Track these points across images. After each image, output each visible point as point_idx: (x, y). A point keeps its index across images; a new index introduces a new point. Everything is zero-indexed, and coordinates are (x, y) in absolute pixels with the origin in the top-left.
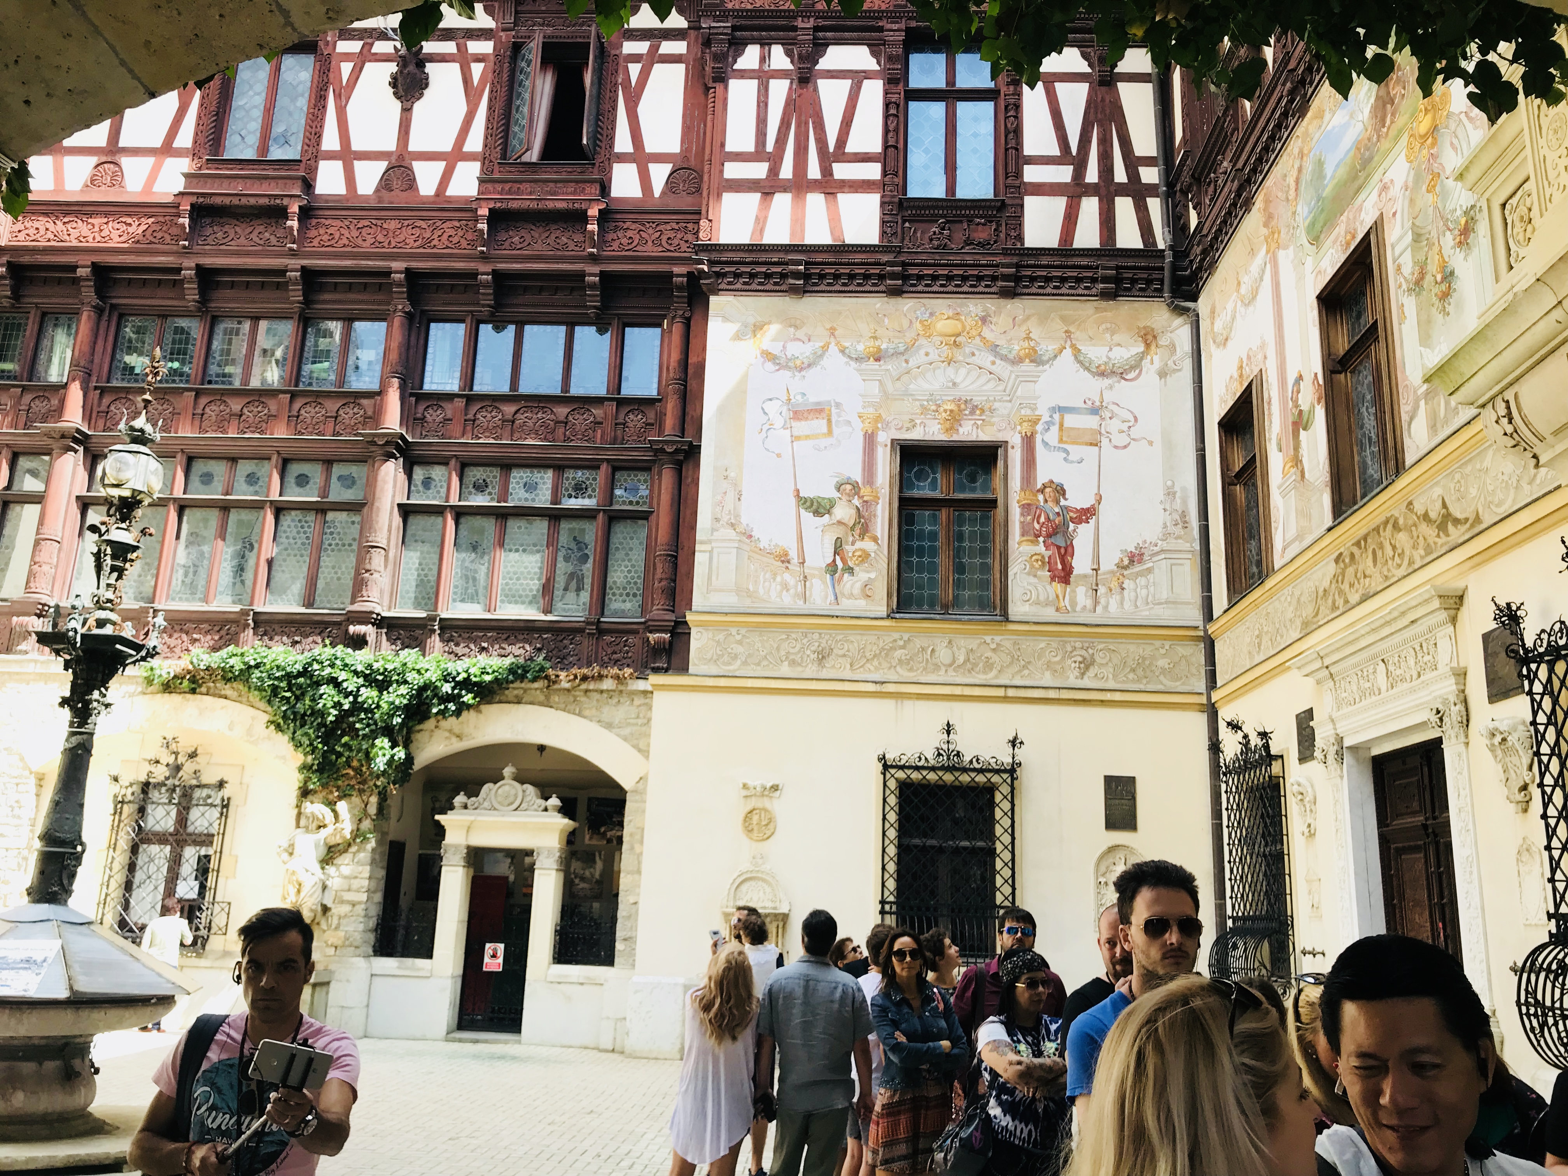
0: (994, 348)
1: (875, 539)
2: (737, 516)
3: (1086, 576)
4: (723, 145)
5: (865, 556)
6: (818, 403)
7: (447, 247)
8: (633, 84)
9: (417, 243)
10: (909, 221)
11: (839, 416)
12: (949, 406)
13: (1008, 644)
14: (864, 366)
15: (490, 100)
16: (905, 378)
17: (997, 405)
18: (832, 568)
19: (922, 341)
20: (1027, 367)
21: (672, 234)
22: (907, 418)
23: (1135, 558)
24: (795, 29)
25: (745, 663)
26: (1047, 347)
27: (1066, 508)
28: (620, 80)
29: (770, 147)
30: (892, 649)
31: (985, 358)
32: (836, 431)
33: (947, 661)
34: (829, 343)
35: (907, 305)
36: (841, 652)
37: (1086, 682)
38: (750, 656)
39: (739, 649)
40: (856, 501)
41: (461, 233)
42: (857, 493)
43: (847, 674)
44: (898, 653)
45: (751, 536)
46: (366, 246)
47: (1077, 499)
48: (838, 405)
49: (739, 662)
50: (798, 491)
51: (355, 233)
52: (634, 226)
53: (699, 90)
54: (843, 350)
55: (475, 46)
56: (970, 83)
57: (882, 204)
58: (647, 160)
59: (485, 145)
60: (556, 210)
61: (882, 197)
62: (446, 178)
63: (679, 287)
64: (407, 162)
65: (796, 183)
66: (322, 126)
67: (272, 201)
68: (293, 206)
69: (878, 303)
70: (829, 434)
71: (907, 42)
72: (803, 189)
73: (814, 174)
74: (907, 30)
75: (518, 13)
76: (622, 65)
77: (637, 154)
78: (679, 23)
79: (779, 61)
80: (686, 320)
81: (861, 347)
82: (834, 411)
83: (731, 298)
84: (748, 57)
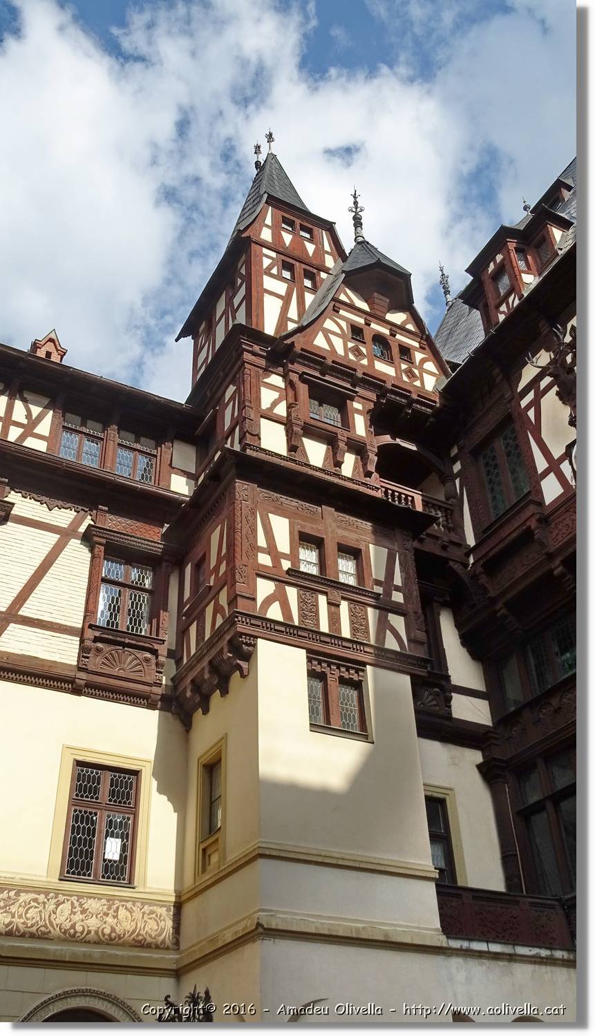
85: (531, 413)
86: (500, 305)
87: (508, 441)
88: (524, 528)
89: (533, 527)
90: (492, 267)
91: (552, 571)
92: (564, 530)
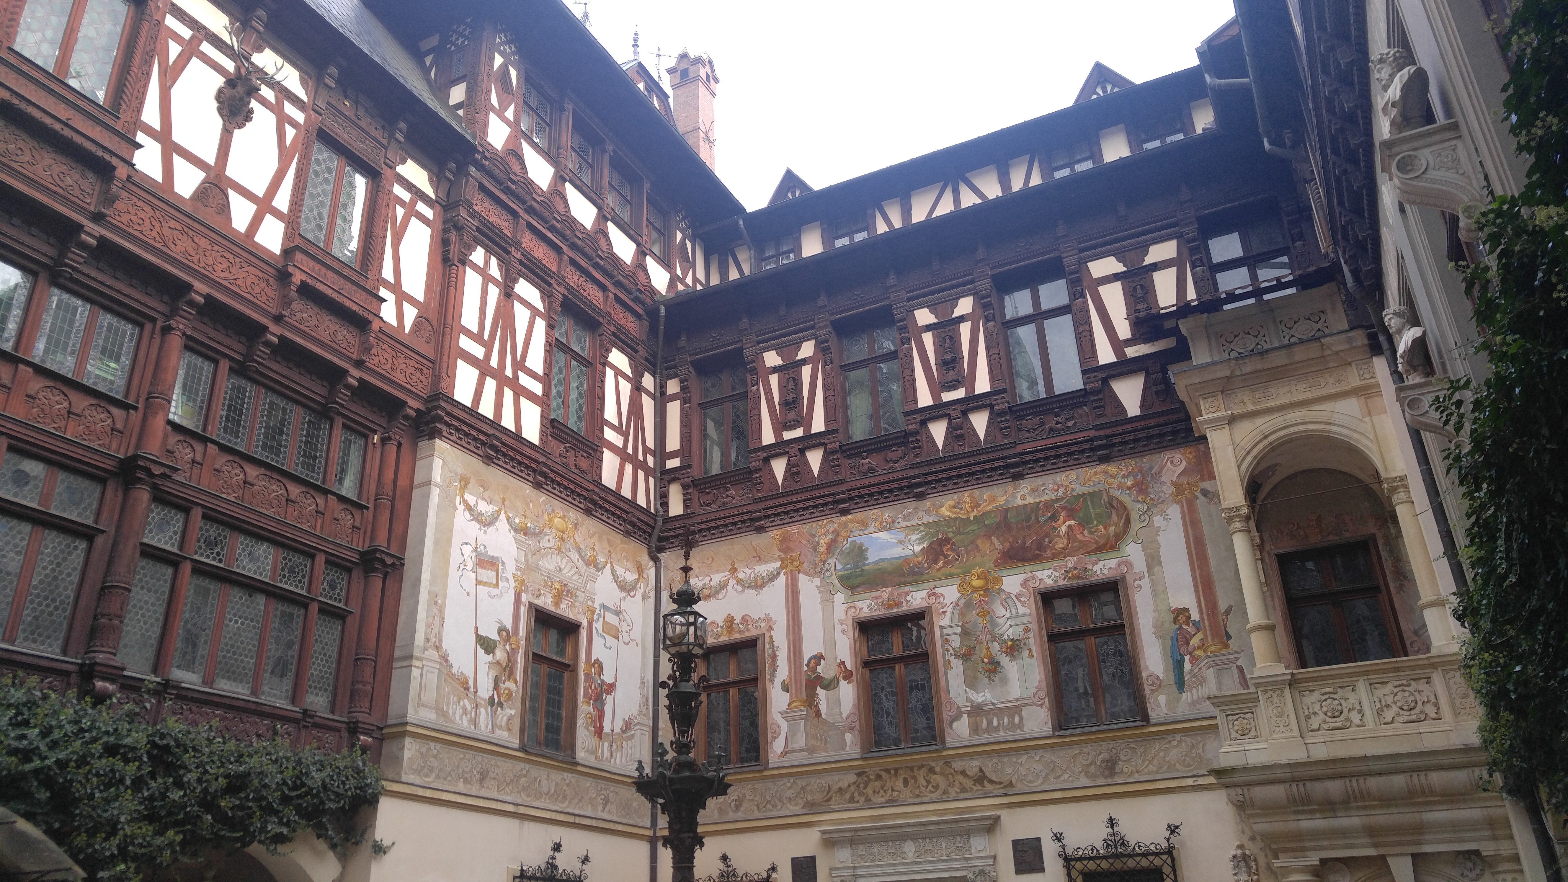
0: (579, 550)
1: (516, 682)
2: (440, 640)
3: (608, 734)
4: (460, 318)
5: (510, 695)
6: (492, 557)
8: (398, 224)
9: (222, 275)
10: (550, 435)
11: (503, 572)
12: (557, 586)
13: (574, 781)
14: (517, 536)
15: (297, 169)
16: (537, 555)
17: (578, 593)
18: (491, 701)
19: (547, 530)
20: (592, 569)
21: (412, 370)
22: (537, 587)
23: (628, 726)
24: (508, 253)
25: (438, 777)
26: (602, 559)
27: (602, 681)
28: (389, 214)
30: (520, 777)
31: (574, 556)
32: (500, 584)
33: (546, 791)
34: (501, 510)
35: (542, 498)
36: (493, 775)
37: (605, 816)
38: (441, 770)
39: (435, 763)
40: (507, 647)
41: (262, 285)
42: (509, 640)
43: (495, 795)
44: (523, 780)
45: (447, 661)
46: (177, 252)
47: (608, 677)
48: (503, 563)
49: (434, 775)
50: (476, 628)
51: (167, 232)
52: (389, 350)
53: (439, 259)
54: (508, 519)
55: (290, 109)
56: (576, 348)
57: (542, 416)
58: (402, 297)
59: (290, 210)
60: (349, 309)
61: (542, 411)
62: (256, 223)
63: (407, 417)
64: (222, 186)
65: (498, 375)
66: (144, 94)
67: (100, 153)
68: (122, 171)
69: (528, 490)
70: (497, 585)
71: (563, 305)
72: (503, 381)
73: (509, 372)
74: (564, 295)
75: (329, 103)
76: (392, 202)
77: (396, 287)
78: (430, 192)
79: (495, 270)
80: (399, 445)
81: (517, 521)
82: (501, 567)
83: (448, 446)
84: (478, 255)
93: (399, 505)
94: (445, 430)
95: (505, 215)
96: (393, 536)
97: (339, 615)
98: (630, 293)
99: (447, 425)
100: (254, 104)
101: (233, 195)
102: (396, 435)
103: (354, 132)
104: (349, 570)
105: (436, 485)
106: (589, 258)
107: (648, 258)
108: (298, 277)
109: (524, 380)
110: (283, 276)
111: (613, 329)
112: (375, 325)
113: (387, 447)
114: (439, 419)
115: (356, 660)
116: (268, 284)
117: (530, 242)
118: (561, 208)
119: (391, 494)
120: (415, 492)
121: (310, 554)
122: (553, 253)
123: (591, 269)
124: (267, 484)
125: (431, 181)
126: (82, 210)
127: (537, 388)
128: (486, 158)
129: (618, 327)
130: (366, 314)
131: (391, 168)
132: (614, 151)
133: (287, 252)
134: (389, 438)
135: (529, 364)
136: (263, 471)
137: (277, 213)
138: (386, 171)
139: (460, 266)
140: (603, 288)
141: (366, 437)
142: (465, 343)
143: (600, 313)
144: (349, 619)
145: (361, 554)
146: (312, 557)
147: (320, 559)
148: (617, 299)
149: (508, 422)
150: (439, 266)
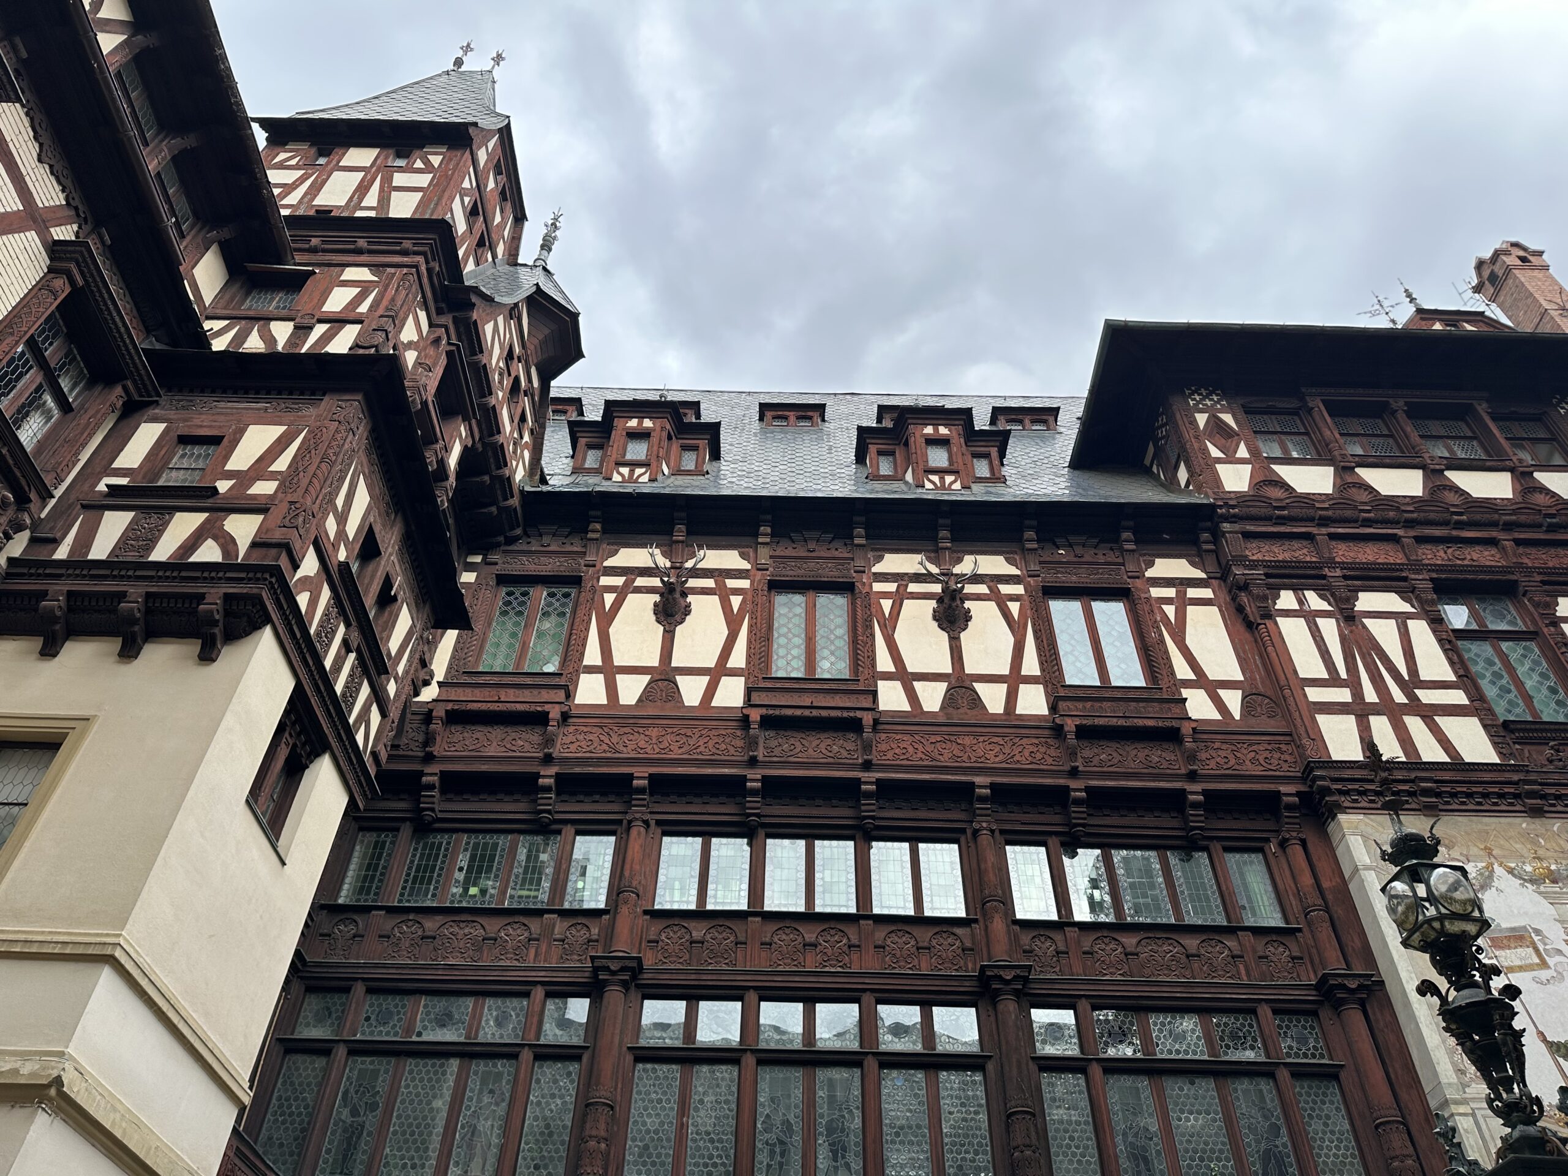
4: (1295, 672)
6: (1520, 929)
7: (1032, 763)
8: (1173, 621)
9: (997, 759)
10: (1519, 743)
11: (1545, 944)
14: (1542, 889)
15: (1035, 632)
21: (1267, 754)
24: (1324, 577)
28: (1159, 619)
29: (1344, 675)
32: (1551, 961)
34: (1492, 864)
35: (1556, 825)
41: (1043, 750)
46: (945, 760)
48: (1537, 931)
50: (1542, 1034)
51: (930, 748)
52: (1224, 746)
53: (1241, 628)
54: (1511, 871)
55: (1005, 589)
56: (1503, 627)
57: (1485, 726)
58: (1213, 688)
59: (1042, 670)
60: (1145, 728)
61: (1481, 720)
62: (1012, 698)
63: (1290, 807)
64: (967, 683)
65: (1385, 706)
66: (874, 651)
67: (845, 714)
68: (867, 718)
69: (1524, 824)
70: (1544, 965)
71: (1436, 590)
72: (1395, 714)
73: (1399, 697)
74: (1432, 580)
75: (1040, 563)
76: (1155, 606)
77: (1201, 681)
78: (1199, 574)
79: (1314, 601)
80: (1304, 843)
81: (1529, 868)
82: (1536, 938)
83: (1361, 817)
84: (1287, 600)
85: (609, 599)
86: (624, 464)
87: (553, 600)
88: (539, 709)
89: (551, 716)
90: (633, 423)
91: (537, 776)
92: (583, 744)
93: (1339, 911)
94: (1345, 801)
95: (1296, 544)
96: (1349, 950)
97: (1329, 1074)
98: (1540, 526)
99: (1340, 792)
100: (968, 604)
101: (979, 687)
102: (1291, 833)
103: (1081, 571)
104: (1314, 1014)
105: (1367, 868)
106: (1445, 523)
107: (1536, 475)
108: (1070, 725)
109: (1427, 696)
110: (1058, 731)
111: (1538, 578)
112: (1186, 729)
113: (1289, 850)
114: (1327, 791)
115: (1377, 1127)
116: (1049, 746)
117: (1344, 552)
118: (1364, 497)
119: (1320, 901)
120: (1352, 887)
121: (1248, 1010)
122: (1388, 547)
123: (1455, 533)
124: (1155, 948)
125: (1193, 564)
126: (852, 767)
127: (1458, 697)
128: (1233, 507)
129: (1544, 571)
130: (1168, 724)
131: (1138, 577)
132: (1406, 403)
133: (1053, 708)
134: (1287, 840)
135: (1425, 675)
136: (1143, 935)
137: (1031, 680)
138: (1132, 584)
139: (1267, 621)
140: (1492, 542)
141: (1260, 850)
142: (1314, 694)
143: (1504, 570)
144: (1343, 1075)
145: (1317, 987)
146: (1253, 1012)
147: (1265, 1011)
148: (1518, 542)
149: (1431, 752)
150: (1247, 636)
